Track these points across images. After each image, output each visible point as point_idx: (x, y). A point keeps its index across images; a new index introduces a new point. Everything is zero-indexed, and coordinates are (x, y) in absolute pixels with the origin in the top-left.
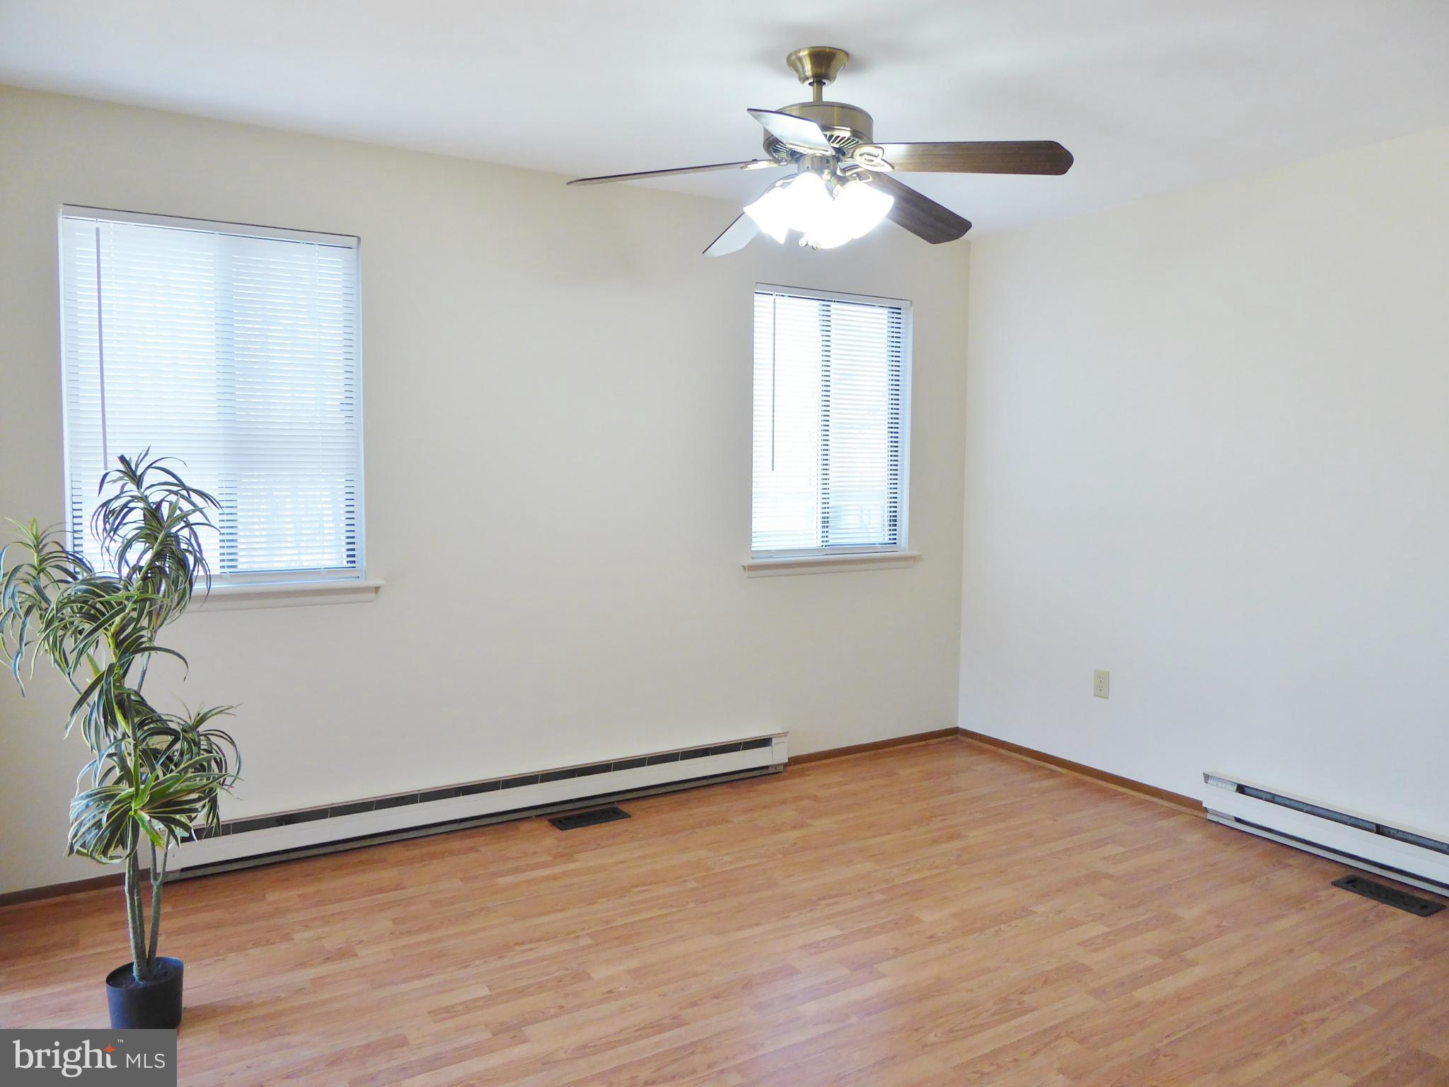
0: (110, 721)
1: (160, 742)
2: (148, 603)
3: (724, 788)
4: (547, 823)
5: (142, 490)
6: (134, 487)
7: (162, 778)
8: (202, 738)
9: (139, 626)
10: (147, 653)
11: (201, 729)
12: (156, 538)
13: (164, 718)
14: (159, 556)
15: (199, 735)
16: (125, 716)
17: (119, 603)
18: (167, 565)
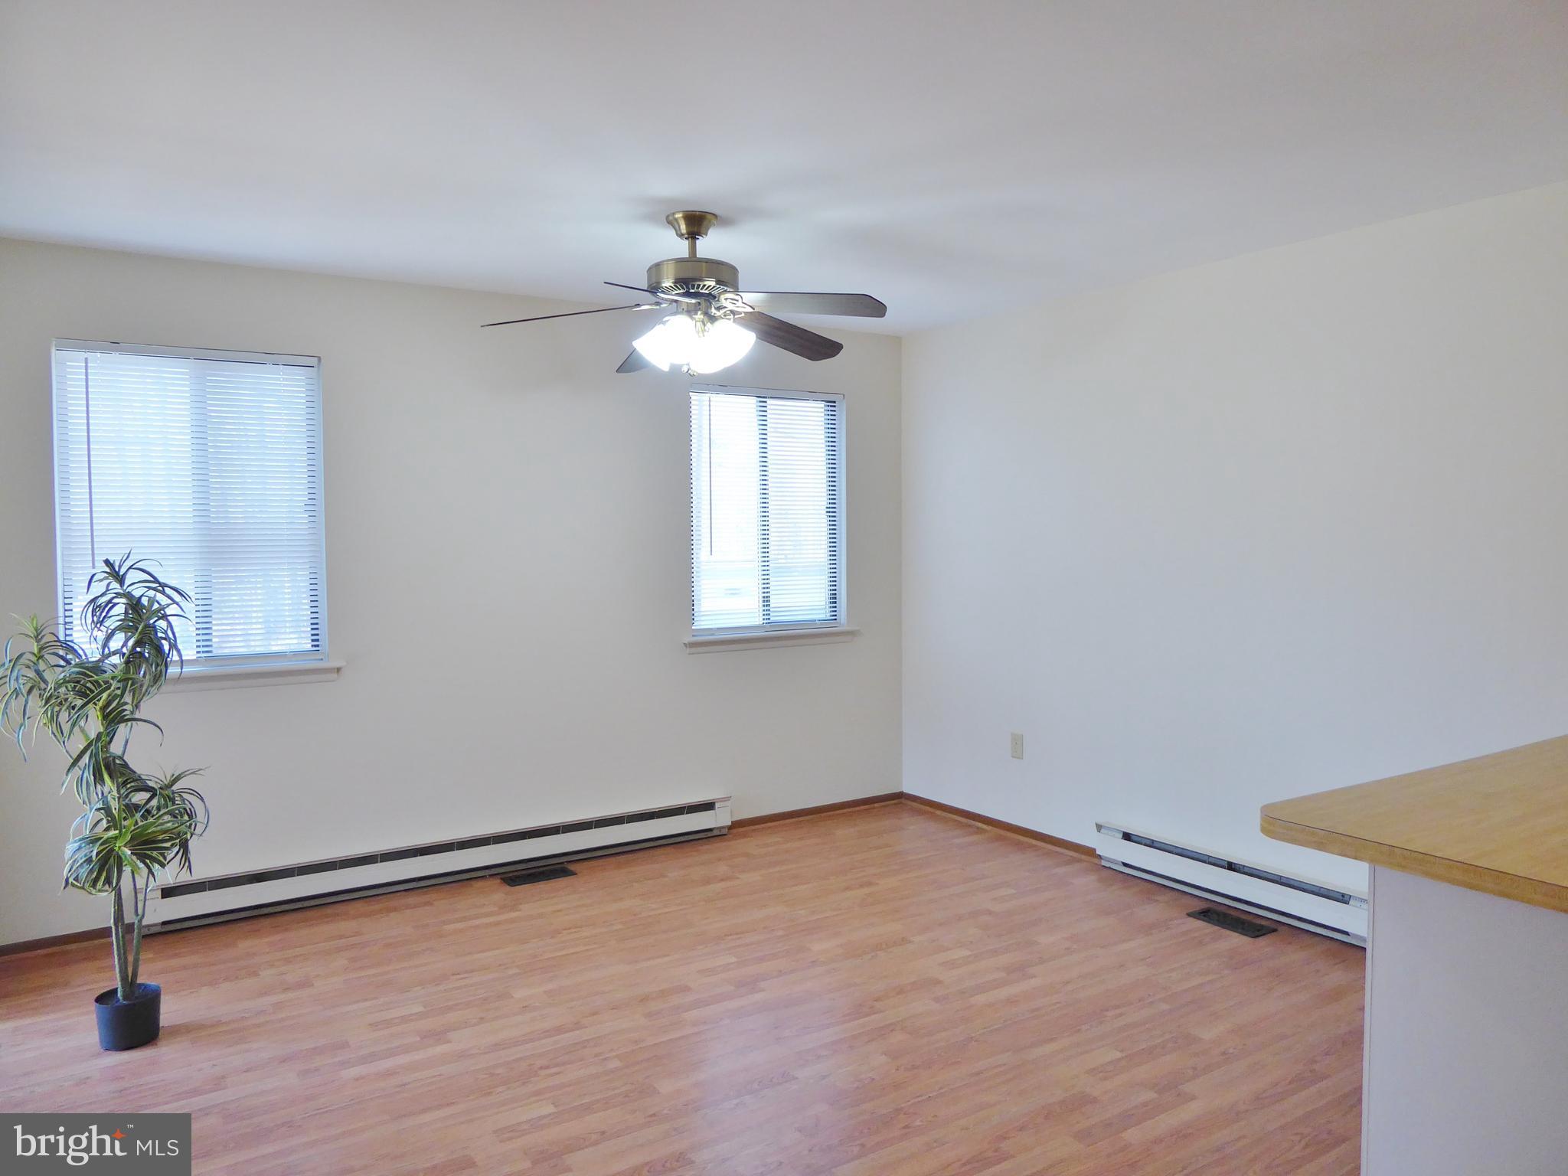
0: (98, 778)
1: (140, 797)
2: (130, 682)
3: (668, 850)
4: (499, 881)
5: (125, 588)
6: (117, 586)
7: (140, 824)
8: (176, 795)
9: (122, 701)
10: (129, 723)
11: (175, 788)
12: (137, 629)
13: (143, 777)
14: (138, 643)
15: (173, 793)
16: (111, 776)
17: (106, 682)
18: (147, 651)
